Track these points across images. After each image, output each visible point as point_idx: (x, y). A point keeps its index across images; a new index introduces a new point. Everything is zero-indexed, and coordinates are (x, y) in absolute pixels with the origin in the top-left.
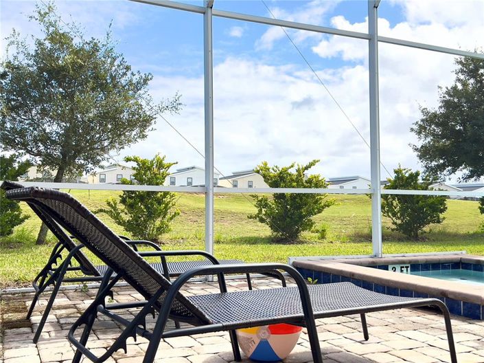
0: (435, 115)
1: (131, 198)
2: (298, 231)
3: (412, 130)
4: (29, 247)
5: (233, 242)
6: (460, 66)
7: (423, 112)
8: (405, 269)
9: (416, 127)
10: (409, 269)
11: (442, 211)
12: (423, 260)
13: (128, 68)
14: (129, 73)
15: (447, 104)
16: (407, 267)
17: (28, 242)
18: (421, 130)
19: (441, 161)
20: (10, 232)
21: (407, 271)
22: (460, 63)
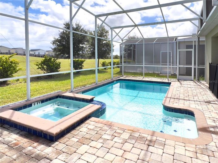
0: (57, 39)
3: (51, 43)
6: (65, 26)
7: (54, 38)
8: (39, 103)
9: (52, 42)
10: (40, 103)
11: (59, 68)
12: (45, 98)
15: (61, 37)
16: (40, 102)
18: (54, 43)
19: (60, 53)
21: (40, 104)
22: (65, 25)
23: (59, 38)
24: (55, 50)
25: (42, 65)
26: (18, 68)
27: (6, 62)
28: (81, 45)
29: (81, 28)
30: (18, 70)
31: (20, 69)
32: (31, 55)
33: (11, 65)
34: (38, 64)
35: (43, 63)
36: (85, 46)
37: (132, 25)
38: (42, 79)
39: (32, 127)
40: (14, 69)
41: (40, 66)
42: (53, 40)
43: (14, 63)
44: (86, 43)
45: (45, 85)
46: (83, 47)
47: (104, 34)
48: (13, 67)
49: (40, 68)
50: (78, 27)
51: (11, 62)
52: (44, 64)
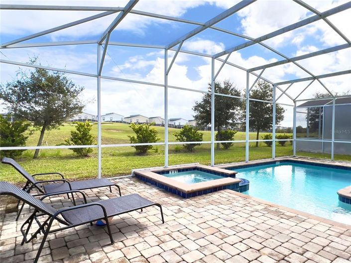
1: (75, 139)
2: (146, 150)
4: (30, 160)
5: (120, 155)
7: (196, 103)
9: (194, 108)
13: (73, 85)
14: (74, 87)
15: (204, 100)
17: (30, 158)
18: (196, 109)
19: (202, 121)
20: (21, 154)
21: (176, 172)
22: (210, 85)
23: (202, 103)
24: (196, 118)
25: (181, 136)
26: (156, 138)
27: (146, 131)
28: (231, 111)
29: (232, 87)
30: (157, 140)
31: (158, 140)
32: (170, 126)
33: (150, 134)
34: (177, 135)
35: (182, 133)
36: (237, 113)
37: (308, 78)
38: (181, 152)
39: (169, 185)
40: (153, 139)
41: (179, 137)
42: (196, 105)
43: (153, 132)
44: (239, 108)
45: (183, 158)
46: (233, 113)
47: (268, 93)
48: (152, 136)
49: (180, 140)
50: (228, 86)
51: (151, 131)
52: (184, 135)
